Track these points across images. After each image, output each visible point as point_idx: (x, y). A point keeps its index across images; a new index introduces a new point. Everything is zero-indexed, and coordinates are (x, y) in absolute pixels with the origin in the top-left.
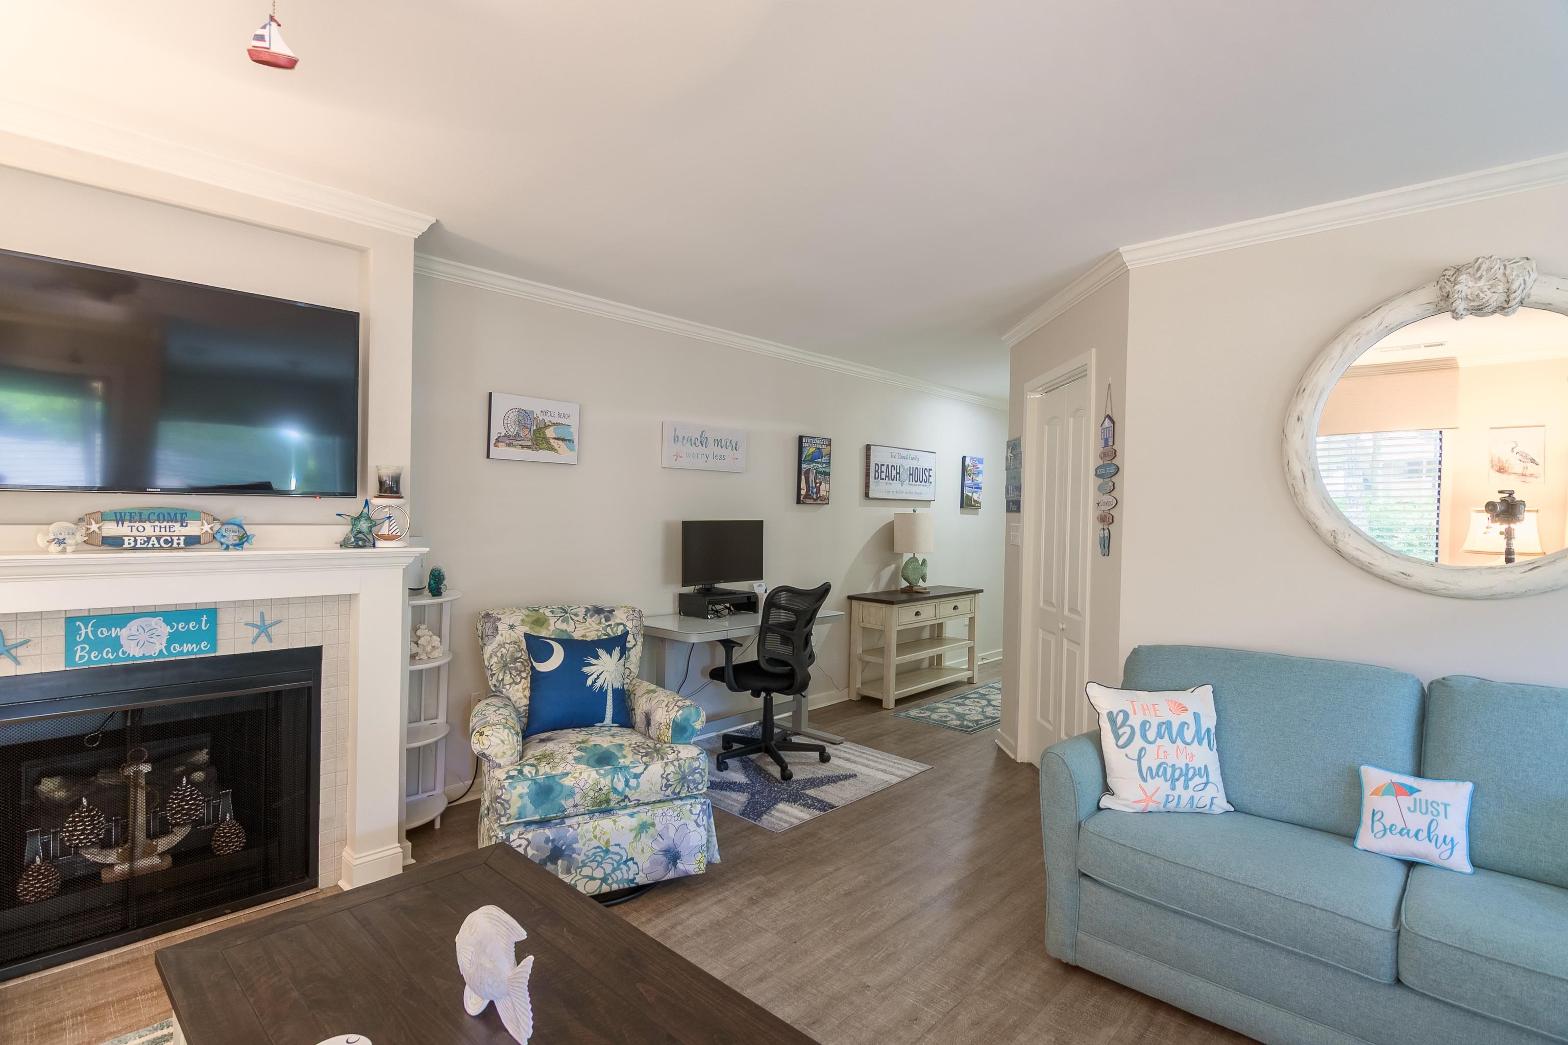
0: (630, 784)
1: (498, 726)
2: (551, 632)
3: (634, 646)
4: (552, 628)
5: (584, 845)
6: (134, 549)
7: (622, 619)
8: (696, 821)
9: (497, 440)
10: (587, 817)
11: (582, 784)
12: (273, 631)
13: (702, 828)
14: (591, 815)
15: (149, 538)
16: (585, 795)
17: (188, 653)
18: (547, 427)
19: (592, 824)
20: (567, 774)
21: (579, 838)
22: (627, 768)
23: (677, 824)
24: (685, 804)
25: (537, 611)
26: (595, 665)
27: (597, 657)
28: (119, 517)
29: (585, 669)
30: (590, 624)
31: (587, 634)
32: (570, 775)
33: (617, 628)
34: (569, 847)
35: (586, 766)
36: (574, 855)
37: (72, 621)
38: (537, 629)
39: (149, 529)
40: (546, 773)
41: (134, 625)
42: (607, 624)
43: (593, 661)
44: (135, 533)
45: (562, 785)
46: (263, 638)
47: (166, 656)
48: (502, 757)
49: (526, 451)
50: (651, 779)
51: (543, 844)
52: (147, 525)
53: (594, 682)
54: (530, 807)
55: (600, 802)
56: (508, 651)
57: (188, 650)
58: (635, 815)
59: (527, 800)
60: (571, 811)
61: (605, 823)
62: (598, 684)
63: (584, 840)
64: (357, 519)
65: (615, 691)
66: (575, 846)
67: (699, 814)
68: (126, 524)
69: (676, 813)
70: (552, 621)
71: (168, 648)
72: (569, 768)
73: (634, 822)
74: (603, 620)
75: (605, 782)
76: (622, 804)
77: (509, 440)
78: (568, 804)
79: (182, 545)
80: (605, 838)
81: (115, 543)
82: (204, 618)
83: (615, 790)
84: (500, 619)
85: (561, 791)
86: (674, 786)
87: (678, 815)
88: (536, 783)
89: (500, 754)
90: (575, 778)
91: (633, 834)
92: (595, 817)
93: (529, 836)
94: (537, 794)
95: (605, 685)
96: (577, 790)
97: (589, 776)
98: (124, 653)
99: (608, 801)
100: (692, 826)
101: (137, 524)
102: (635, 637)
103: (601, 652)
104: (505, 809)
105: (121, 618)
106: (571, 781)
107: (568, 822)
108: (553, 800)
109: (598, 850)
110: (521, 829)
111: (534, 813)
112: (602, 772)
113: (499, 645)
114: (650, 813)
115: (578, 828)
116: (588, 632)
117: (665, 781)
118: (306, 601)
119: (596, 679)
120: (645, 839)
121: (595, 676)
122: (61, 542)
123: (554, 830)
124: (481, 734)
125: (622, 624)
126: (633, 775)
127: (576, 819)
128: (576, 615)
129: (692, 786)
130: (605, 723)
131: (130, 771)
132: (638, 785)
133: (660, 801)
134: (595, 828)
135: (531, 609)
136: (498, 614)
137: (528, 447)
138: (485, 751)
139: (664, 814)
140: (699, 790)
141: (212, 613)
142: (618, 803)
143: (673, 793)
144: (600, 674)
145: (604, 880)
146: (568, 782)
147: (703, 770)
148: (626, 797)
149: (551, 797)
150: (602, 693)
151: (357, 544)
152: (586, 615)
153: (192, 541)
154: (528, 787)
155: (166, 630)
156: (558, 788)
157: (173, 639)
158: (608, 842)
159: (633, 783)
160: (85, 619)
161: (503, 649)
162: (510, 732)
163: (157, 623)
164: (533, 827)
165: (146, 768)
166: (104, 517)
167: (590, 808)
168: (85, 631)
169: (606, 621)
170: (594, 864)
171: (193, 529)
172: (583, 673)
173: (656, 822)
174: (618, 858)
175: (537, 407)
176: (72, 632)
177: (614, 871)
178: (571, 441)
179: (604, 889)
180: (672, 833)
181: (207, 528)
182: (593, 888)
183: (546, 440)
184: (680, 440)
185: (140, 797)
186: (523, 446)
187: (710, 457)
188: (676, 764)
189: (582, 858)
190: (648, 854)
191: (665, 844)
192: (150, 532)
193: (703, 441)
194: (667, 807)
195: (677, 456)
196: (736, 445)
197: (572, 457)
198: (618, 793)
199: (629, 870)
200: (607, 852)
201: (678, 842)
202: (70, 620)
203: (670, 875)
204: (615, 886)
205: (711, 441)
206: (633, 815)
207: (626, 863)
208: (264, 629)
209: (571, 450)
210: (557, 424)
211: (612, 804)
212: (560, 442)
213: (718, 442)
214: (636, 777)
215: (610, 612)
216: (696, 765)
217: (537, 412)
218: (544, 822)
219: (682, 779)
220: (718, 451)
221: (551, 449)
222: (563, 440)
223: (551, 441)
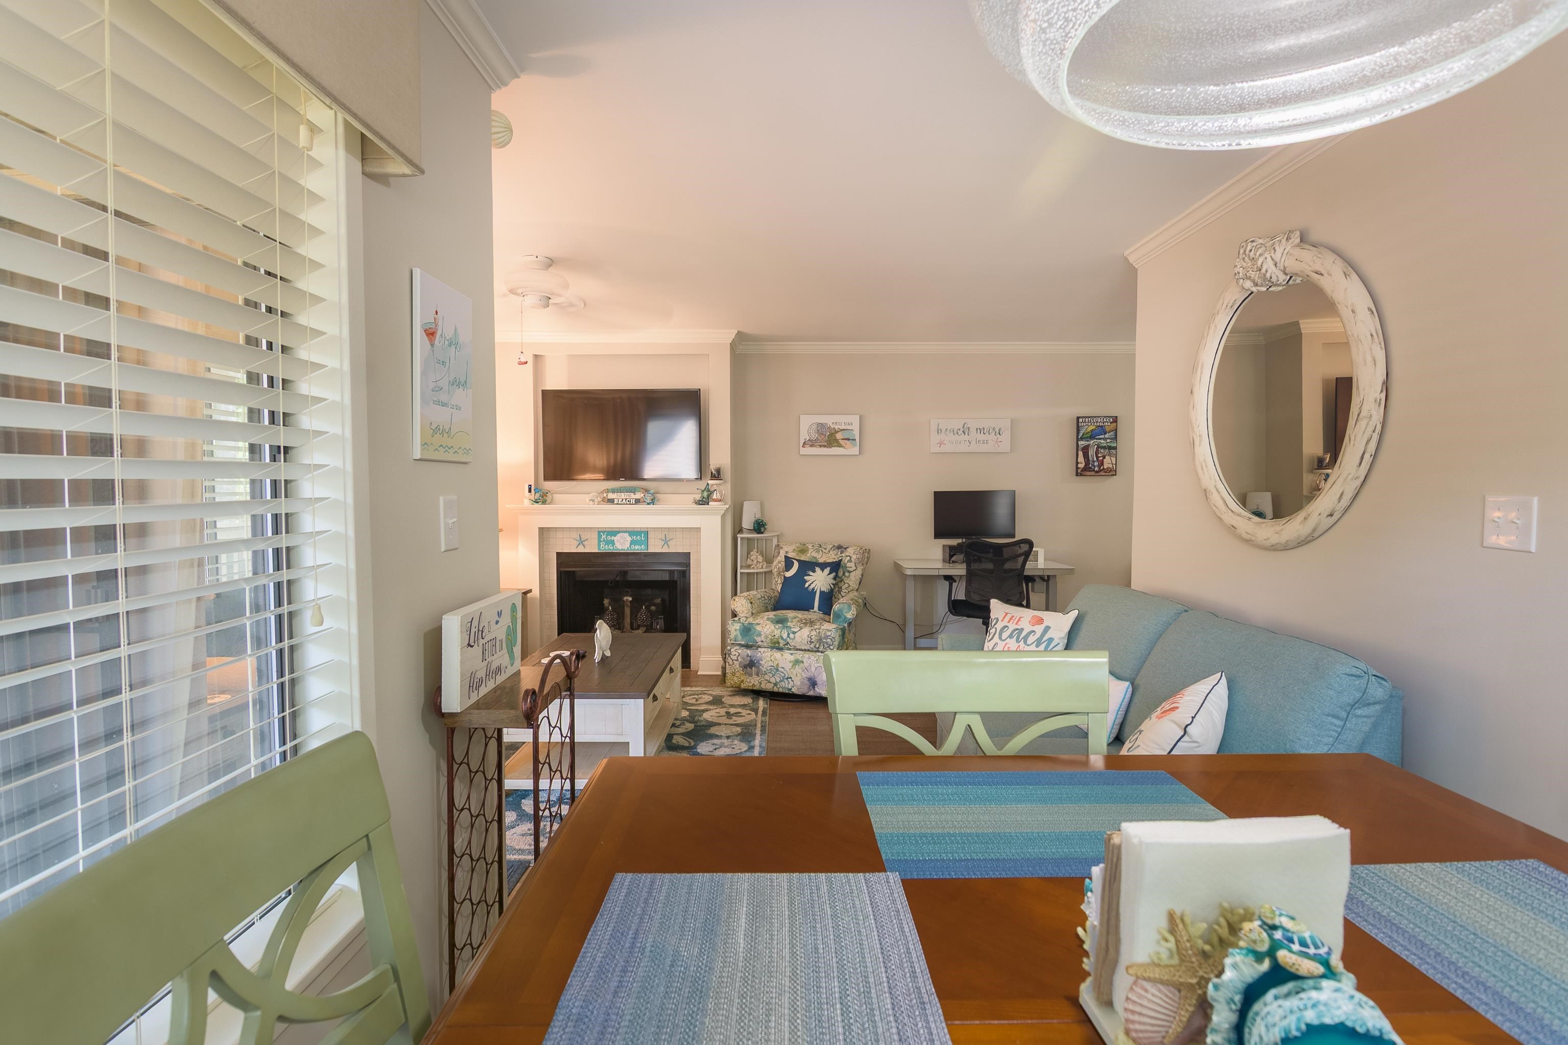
0: (790, 636)
1: (742, 597)
3: (854, 570)
4: (809, 555)
5: (765, 663)
6: (618, 504)
7: (850, 554)
9: (804, 443)
10: (768, 649)
11: (765, 630)
12: (670, 543)
14: (770, 649)
15: (623, 500)
16: (766, 637)
17: (638, 550)
18: (836, 432)
19: (769, 654)
21: (764, 659)
22: (790, 627)
23: (817, 665)
26: (812, 576)
27: (814, 571)
28: (613, 491)
29: (806, 578)
30: (829, 554)
32: (760, 625)
33: (846, 558)
34: (758, 661)
35: (770, 623)
36: (760, 667)
37: (600, 532)
38: (800, 555)
39: (623, 495)
40: (750, 622)
41: (619, 535)
42: (841, 555)
43: (811, 573)
44: (618, 497)
45: (755, 629)
46: (666, 546)
47: (631, 550)
49: (826, 449)
50: (802, 636)
51: (746, 657)
52: (622, 494)
53: (809, 585)
54: (740, 637)
55: (775, 643)
56: (780, 563)
57: (637, 548)
58: (793, 654)
59: (738, 633)
60: (760, 643)
61: (777, 655)
62: (811, 587)
63: (766, 661)
64: (703, 491)
65: (822, 593)
66: (761, 662)
68: (613, 494)
70: (811, 551)
71: (631, 547)
72: (761, 622)
73: (792, 658)
74: (839, 553)
75: (777, 633)
76: (786, 647)
77: (811, 443)
78: (758, 639)
79: (634, 503)
80: (777, 662)
81: (611, 501)
82: (644, 536)
83: (782, 638)
84: (782, 547)
85: (755, 632)
86: (815, 644)
87: (817, 660)
88: (743, 625)
89: (741, 611)
91: (791, 664)
92: (772, 650)
93: (740, 651)
94: (743, 631)
95: (816, 588)
96: (764, 634)
97: (771, 629)
98: (616, 547)
99: (779, 643)
101: (616, 494)
103: (817, 569)
104: (730, 636)
105: (614, 532)
107: (760, 649)
108: (750, 636)
109: (772, 668)
110: (738, 647)
111: (742, 641)
112: (777, 627)
113: (778, 561)
114: (800, 656)
115: (764, 653)
117: (809, 640)
118: (682, 530)
119: (811, 584)
120: (798, 669)
121: (810, 582)
122: (593, 501)
123: (752, 651)
124: (734, 600)
125: (849, 556)
127: (762, 649)
128: (825, 549)
130: (814, 610)
131: (625, 598)
132: (794, 638)
133: (809, 650)
134: (772, 656)
135: (802, 543)
136: (783, 544)
137: (825, 446)
138: (735, 609)
139: (808, 658)
141: (645, 532)
142: (784, 645)
143: (815, 647)
144: (814, 582)
145: (775, 684)
146: (758, 628)
148: (789, 643)
150: (813, 592)
151: (702, 503)
152: (831, 549)
153: (638, 501)
154: (740, 627)
155: (629, 539)
156: (753, 630)
157: (632, 543)
158: (778, 665)
159: (792, 636)
160: (604, 532)
161: (778, 563)
163: (626, 535)
165: (630, 599)
166: (608, 491)
167: (770, 645)
168: (604, 537)
169: (841, 553)
170: (771, 675)
171: (639, 495)
172: (804, 580)
173: (804, 661)
174: (783, 675)
175: (829, 420)
176: (600, 536)
177: (781, 681)
178: (854, 440)
179: (776, 689)
180: (813, 669)
181: (642, 495)
182: (769, 687)
183: (836, 440)
184: (943, 431)
185: (627, 611)
186: (821, 446)
187: (973, 442)
188: (818, 631)
189: (764, 669)
190: (799, 678)
191: (809, 675)
192: (623, 497)
193: (966, 430)
194: (810, 654)
195: (941, 443)
196: (999, 431)
197: (855, 450)
198: (784, 640)
199: (789, 683)
200: (777, 670)
201: (816, 676)
202: (599, 532)
203: (811, 693)
204: (781, 690)
205: (973, 430)
206: (791, 654)
207: (787, 678)
208: (666, 542)
209: (855, 445)
210: (844, 430)
211: (781, 645)
212: (846, 441)
213: (980, 430)
214: (794, 633)
215: (845, 549)
216: (829, 633)
217: (830, 424)
218: (747, 646)
219: (820, 640)
220: (981, 437)
221: (840, 446)
222: (848, 439)
223: (840, 441)
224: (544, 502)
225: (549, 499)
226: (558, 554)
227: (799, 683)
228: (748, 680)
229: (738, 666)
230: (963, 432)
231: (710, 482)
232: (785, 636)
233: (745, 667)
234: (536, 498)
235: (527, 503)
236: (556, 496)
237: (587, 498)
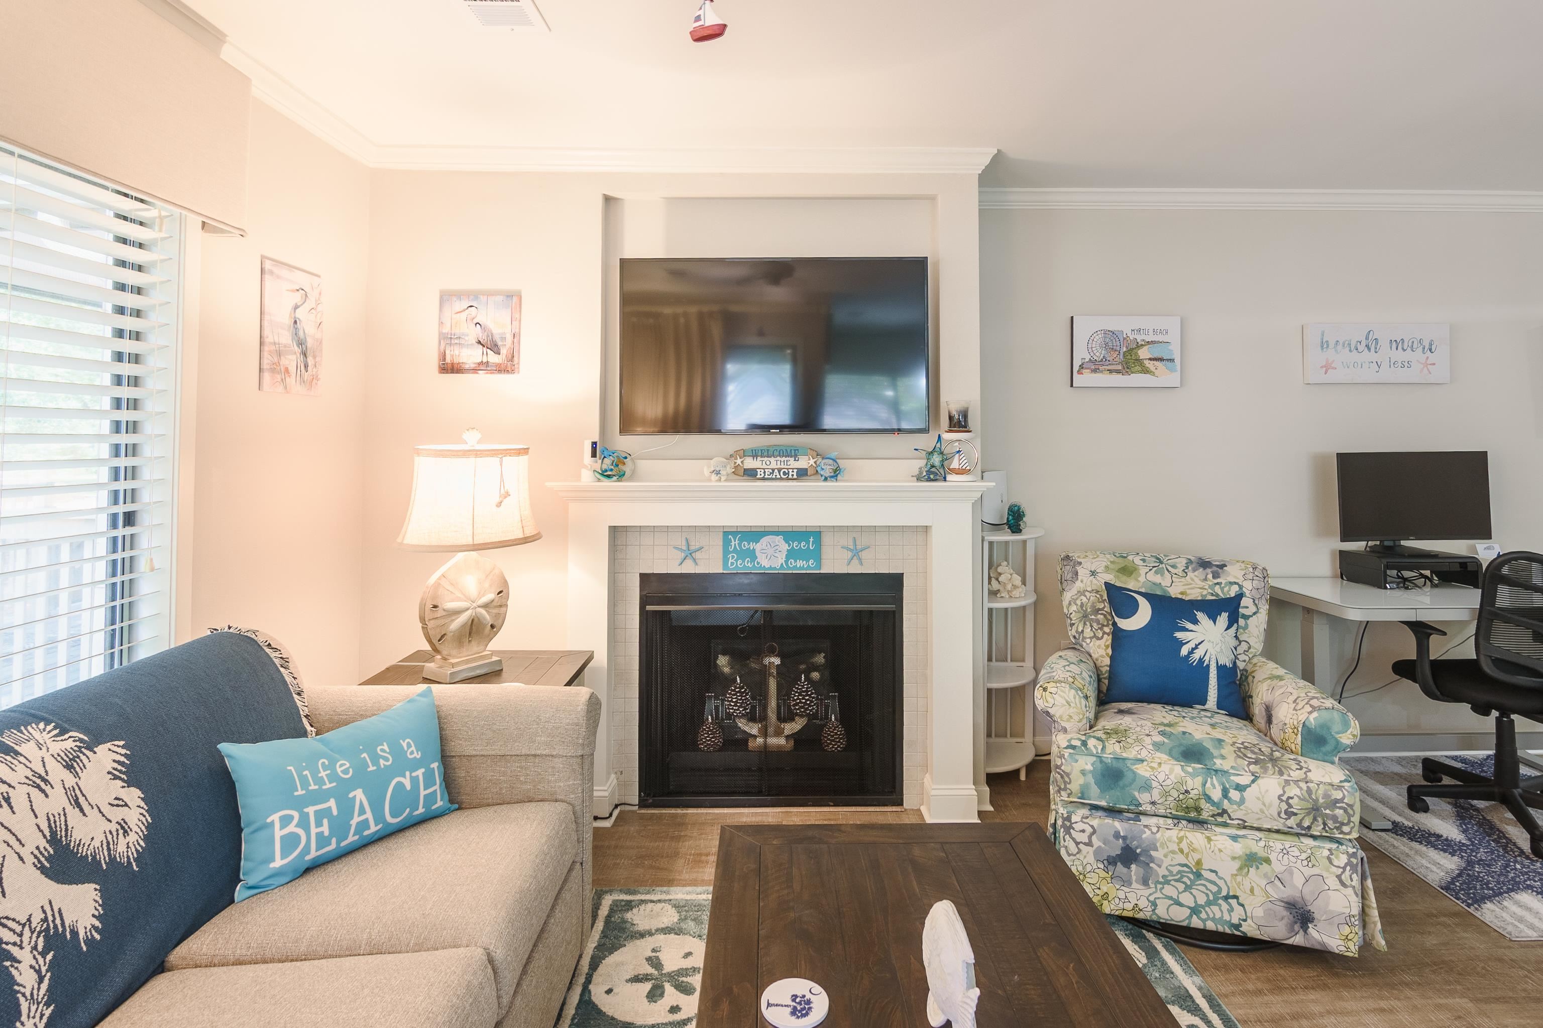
0: (1230, 795)
1: (1063, 684)
2: (1140, 584)
3: (1255, 614)
4: (1142, 579)
5: (1166, 856)
6: (764, 479)
7: (1235, 577)
8: (1339, 877)
9: (1082, 366)
10: (1170, 821)
11: (1161, 777)
12: (863, 555)
13: (1350, 891)
14: (1176, 821)
15: (773, 470)
16: (1166, 794)
17: (801, 568)
18: (1140, 345)
19: (1174, 834)
20: (1142, 761)
21: (1158, 845)
22: (1226, 773)
23: (1308, 872)
24: (1319, 847)
25: (1126, 557)
26: (1192, 631)
27: (1195, 622)
28: (755, 454)
29: (1179, 635)
30: (1192, 579)
31: (1188, 592)
32: (1145, 763)
33: (1230, 588)
34: (1146, 852)
35: (1167, 757)
36: (1152, 865)
37: (728, 533)
38: (1124, 578)
39: (774, 463)
40: (1114, 753)
41: (765, 540)
42: (1216, 581)
43: (1189, 626)
44: (764, 466)
45: (1134, 773)
46: (855, 561)
47: (785, 569)
48: (1068, 721)
49: (1120, 376)
50: (1263, 797)
51: (1112, 838)
52: (772, 460)
53: (1192, 652)
54: (1095, 790)
55: (1187, 807)
56: (1089, 600)
57: (801, 566)
58: (1239, 840)
59: (1090, 779)
60: (1147, 808)
61: (1197, 837)
62: (1197, 655)
63: (1166, 850)
64: (931, 453)
65: (1221, 668)
66: (1153, 853)
67: (1344, 868)
68: (759, 458)
69: (1304, 856)
70: (1143, 571)
71: (786, 562)
72: (1144, 754)
73: (1238, 848)
74: (1210, 576)
75: (1194, 784)
76: (1220, 819)
77: (1096, 364)
78: (1144, 798)
79: (795, 477)
80: (1196, 856)
81: (751, 474)
82: (811, 540)
83: (1208, 799)
84: (1080, 563)
85: (1134, 780)
86: (1300, 817)
87: (1308, 859)
88: (1101, 762)
89: (1065, 717)
90: (1152, 768)
91: (1237, 864)
92: (1180, 825)
93: (1095, 822)
94: (1103, 775)
95: (1207, 658)
96: (1154, 784)
97: (1171, 771)
98: (758, 563)
99: (1198, 810)
100: (1333, 882)
101: (766, 459)
102: (1257, 602)
103: (1200, 615)
104: (1065, 783)
105: (755, 534)
106: (1146, 770)
107: (1145, 820)
108: (1123, 788)
109: (1185, 869)
110: (1085, 811)
111: (1100, 798)
112: (1190, 769)
113: (1079, 592)
114: (1262, 844)
115: (1158, 831)
116: (1189, 589)
117: (1284, 806)
118: (889, 529)
119: (1193, 649)
120: (1255, 877)
121: (1191, 645)
122: (718, 473)
123: (1125, 825)
124: (1045, 689)
125: (1235, 583)
126: (1234, 785)
127: (1153, 821)
128: (1174, 566)
129: (1330, 824)
130: (1207, 707)
131: (767, 661)
132: (1242, 801)
133: (1278, 831)
134: (1181, 840)
135: (1117, 554)
136: (1079, 557)
137: (1117, 372)
138: (1049, 710)
139: (1285, 851)
140: (1342, 833)
141: (815, 535)
142: (1213, 816)
143: (1299, 825)
144: (1200, 644)
145: (1194, 911)
146: (1142, 770)
147: (1351, 806)
148: (1225, 812)
149: (1121, 783)
150: (1202, 669)
151: (929, 477)
152: (1187, 567)
153: (802, 474)
154: (1092, 765)
155: (785, 547)
156: (1129, 775)
157: (791, 554)
158: (1199, 863)
159: (1234, 795)
160: (735, 533)
161: (1083, 597)
162: (1078, 694)
163: (779, 539)
164: (1100, 813)
165: (777, 661)
166: (744, 453)
167: (1174, 812)
168: (734, 543)
169: (1214, 577)
170: (1181, 886)
171: (804, 462)
172: (1176, 639)
173: (1273, 857)
174: (1214, 889)
175: (1125, 326)
176: (726, 543)
177: (1209, 903)
178: (1172, 360)
179: (1196, 923)
180: (1298, 881)
181: (812, 462)
182: (1179, 916)
183: (1139, 361)
184: (1332, 345)
185: (773, 684)
186: (1111, 371)
187: (1385, 365)
188: (1303, 785)
189: (1162, 871)
190: (1260, 898)
191: (1287, 893)
192: (773, 465)
193: (1371, 344)
194: (1288, 842)
195: (1327, 367)
196: (1431, 345)
197: (1173, 379)
198: (1213, 803)
199: (1231, 910)
200: (1198, 875)
201: (1308, 897)
202: (726, 534)
203: (1298, 940)
204: (1210, 926)
205: (1384, 344)
206: (1234, 838)
207: (1226, 898)
208: (856, 553)
209: (1172, 370)
210: (1153, 342)
211: (1205, 815)
212: (1157, 363)
213: (1397, 344)
214: (1240, 788)
215: (1222, 566)
216: (1338, 795)
217: (1127, 331)
218: (1112, 812)
219: (1315, 810)
220: (1399, 355)
221: (1146, 371)
222: (1160, 359)
223: (1147, 362)
224: (621, 476)
225: (627, 468)
226: (643, 576)
227: (1259, 912)
228: (1121, 895)
229: (1091, 859)
230: (1367, 346)
231: (947, 436)
232: (1216, 795)
233: (1111, 861)
234: (605, 467)
235: (587, 477)
236: (644, 465)
237: (706, 468)
